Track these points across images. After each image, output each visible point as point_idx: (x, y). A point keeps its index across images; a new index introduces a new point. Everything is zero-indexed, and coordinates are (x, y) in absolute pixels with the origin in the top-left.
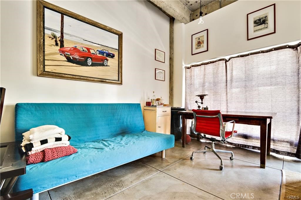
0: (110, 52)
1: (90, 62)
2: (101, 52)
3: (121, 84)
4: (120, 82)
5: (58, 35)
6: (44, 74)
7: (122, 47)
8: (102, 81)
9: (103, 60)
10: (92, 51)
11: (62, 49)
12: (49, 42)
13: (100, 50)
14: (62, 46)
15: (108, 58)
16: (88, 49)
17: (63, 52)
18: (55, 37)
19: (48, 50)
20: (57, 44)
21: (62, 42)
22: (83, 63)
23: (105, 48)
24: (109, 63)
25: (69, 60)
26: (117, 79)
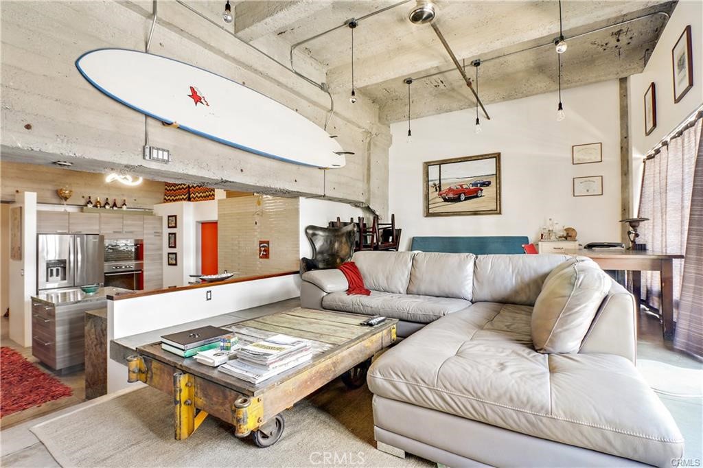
0: (485, 180)
1: (463, 197)
2: (475, 184)
3: (500, 213)
4: (498, 211)
5: (437, 182)
6: (429, 214)
7: (500, 170)
8: (475, 213)
9: (476, 191)
10: (464, 187)
11: (441, 192)
12: (432, 190)
13: (473, 182)
14: (440, 190)
15: (482, 188)
16: (461, 186)
17: (441, 195)
18: (435, 185)
19: (431, 197)
20: (436, 191)
21: (440, 187)
22: (457, 200)
23: (479, 178)
24: (484, 193)
25: (445, 200)
26: (494, 208)
